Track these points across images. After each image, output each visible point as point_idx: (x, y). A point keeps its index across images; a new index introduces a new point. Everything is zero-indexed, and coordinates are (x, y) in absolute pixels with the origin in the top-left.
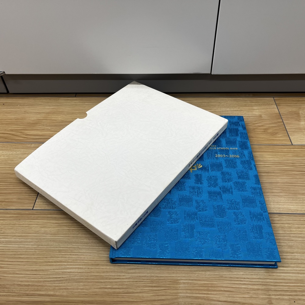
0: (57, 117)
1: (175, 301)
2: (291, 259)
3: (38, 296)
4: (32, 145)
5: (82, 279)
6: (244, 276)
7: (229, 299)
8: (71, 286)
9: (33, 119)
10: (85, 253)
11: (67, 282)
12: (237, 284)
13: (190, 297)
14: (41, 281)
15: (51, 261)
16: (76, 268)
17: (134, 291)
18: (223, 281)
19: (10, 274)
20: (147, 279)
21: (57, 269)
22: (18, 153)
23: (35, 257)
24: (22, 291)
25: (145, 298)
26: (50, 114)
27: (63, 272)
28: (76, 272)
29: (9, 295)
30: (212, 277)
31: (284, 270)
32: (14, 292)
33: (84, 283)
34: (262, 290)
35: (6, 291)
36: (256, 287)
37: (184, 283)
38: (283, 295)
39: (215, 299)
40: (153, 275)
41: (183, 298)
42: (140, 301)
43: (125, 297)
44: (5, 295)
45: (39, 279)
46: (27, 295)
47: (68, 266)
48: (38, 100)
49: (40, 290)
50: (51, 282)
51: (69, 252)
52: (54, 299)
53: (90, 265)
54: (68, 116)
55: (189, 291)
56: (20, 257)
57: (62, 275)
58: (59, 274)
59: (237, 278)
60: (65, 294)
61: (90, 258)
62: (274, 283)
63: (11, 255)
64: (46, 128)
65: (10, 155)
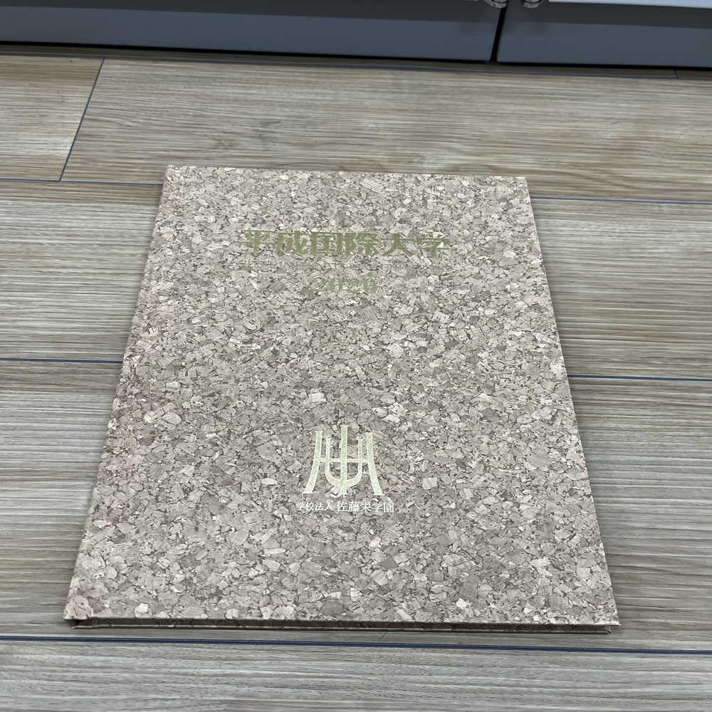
0: (670, 132)
4: (660, 207)
9: (608, 136)
22: (640, 228)
26: (645, 125)
48: (584, 85)
54: (696, 129)
64: (664, 160)
65: (623, 233)
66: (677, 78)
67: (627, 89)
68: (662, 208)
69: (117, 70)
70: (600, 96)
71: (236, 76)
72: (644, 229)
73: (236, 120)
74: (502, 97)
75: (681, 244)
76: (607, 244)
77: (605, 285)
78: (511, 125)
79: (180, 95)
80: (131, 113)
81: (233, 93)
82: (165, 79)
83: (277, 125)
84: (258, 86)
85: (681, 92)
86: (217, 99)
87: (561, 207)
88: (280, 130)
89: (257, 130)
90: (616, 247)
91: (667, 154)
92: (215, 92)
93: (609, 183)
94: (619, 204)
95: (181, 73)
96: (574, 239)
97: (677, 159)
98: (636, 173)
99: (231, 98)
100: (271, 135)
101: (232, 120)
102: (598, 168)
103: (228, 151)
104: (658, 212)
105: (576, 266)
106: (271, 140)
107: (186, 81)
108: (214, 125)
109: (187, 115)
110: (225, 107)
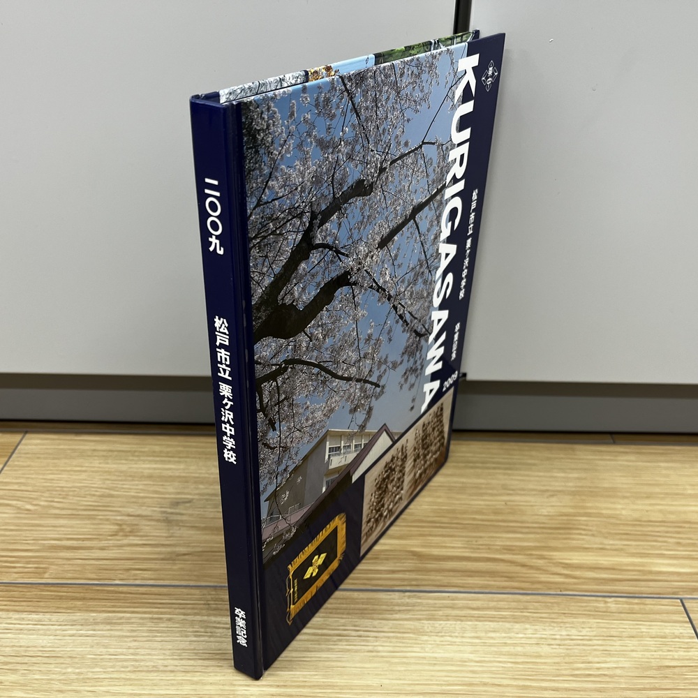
4: (606, 602)
9: (544, 511)
22: (584, 632)
26: (584, 498)
64: (606, 541)
65: (564, 640)
66: (614, 443)
67: (562, 456)
68: (609, 605)
69: (36, 445)
70: (534, 465)
71: (157, 448)
72: (588, 634)
73: (145, 500)
75: (634, 654)
76: (547, 657)
78: (440, 500)
79: (93, 472)
80: (34, 495)
81: (149, 469)
82: (82, 454)
83: (188, 505)
84: (177, 459)
85: (619, 458)
86: (130, 476)
87: (492, 604)
88: (190, 512)
89: (165, 512)
90: (557, 660)
91: (609, 533)
92: (130, 468)
93: (546, 572)
95: (100, 447)
96: (506, 649)
97: (621, 539)
98: (576, 558)
99: (145, 474)
100: (179, 518)
101: (140, 501)
102: (534, 552)
103: (128, 538)
104: (604, 610)
105: (509, 689)
106: (178, 523)
107: (103, 456)
108: (120, 507)
109: (94, 495)
110: (137, 485)
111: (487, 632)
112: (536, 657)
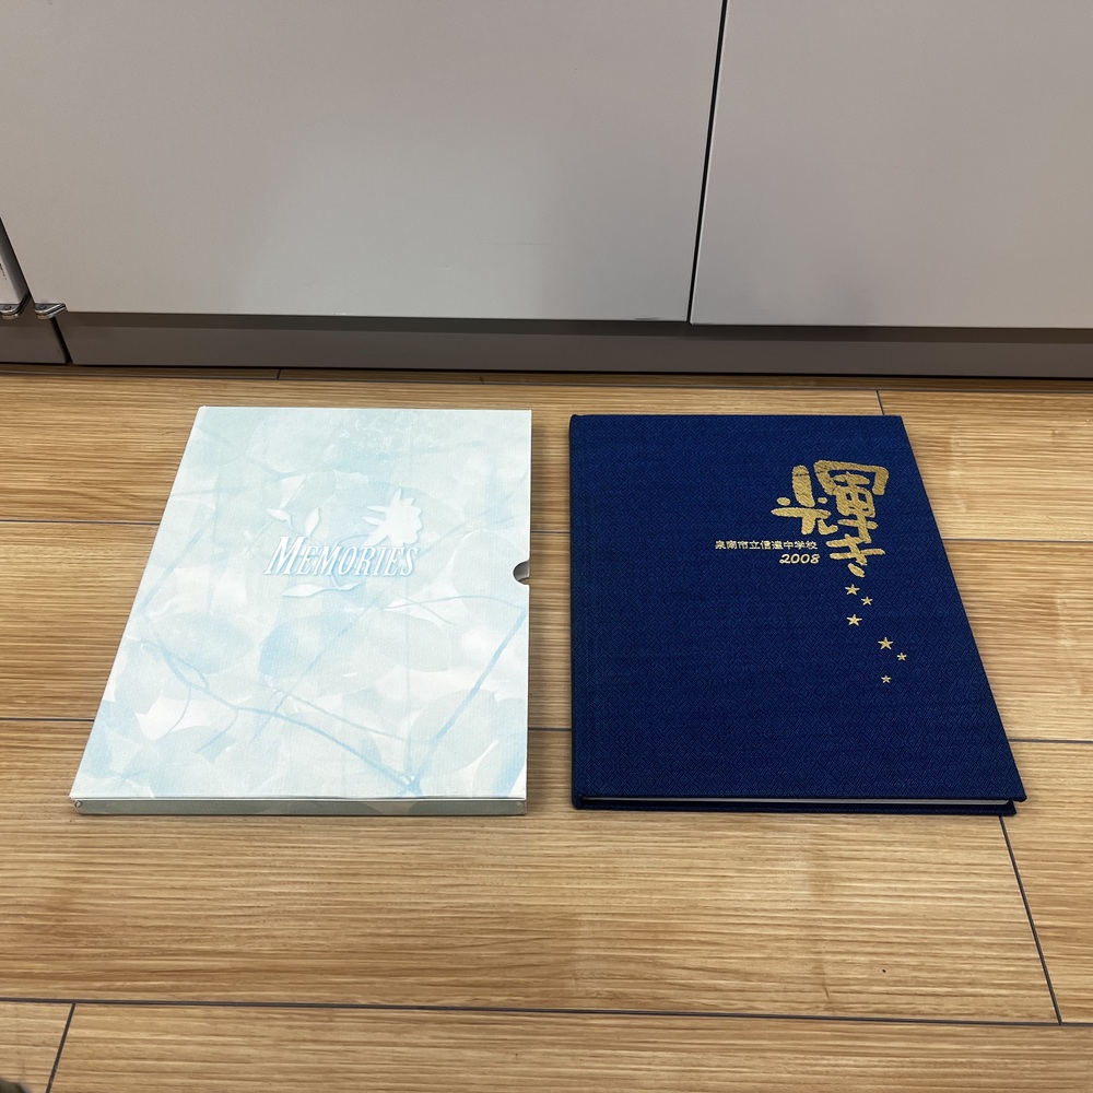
1: (567, 968)
2: (885, 860)
3: (194, 955)
5: (314, 911)
6: (753, 905)
7: (711, 963)
8: (283, 930)
10: (318, 842)
11: (272, 918)
12: (733, 924)
13: (605, 958)
14: (199, 917)
15: (224, 863)
16: (294, 883)
17: (455, 942)
18: (698, 917)
19: (113, 897)
20: (492, 913)
21: (243, 886)
22: (111, 553)
23: (177, 854)
24: (147, 942)
25: (486, 962)
27: (258, 894)
28: (294, 894)
29: (112, 956)
30: (668, 908)
31: (864, 889)
32: (124, 945)
33: (320, 923)
34: (799, 940)
35: (103, 945)
36: (783, 932)
37: (592, 923)
38: (856, 953)
39: (673, 962)
40: (507, 901)
41: (588, 960)
42: (473, 969)
43: (432, 957)
44: (99, 955)
45: (193, 910)
46: (164, 953)
47: (272, 878)
49: (198, 941)
50: (229, 920)
51: (275, 841)
52: (238, 962)
53: (334, 874)
55: (603, 944)
56: (137, 853)
57: (258, 900)
58: (248, 898)
59: (736, 909)
60: (267, 949)
61: (333, 856)
62: (833, 923)
63: (112, 847)
65: (87, 559)
66: (278, 379)
67: (210, 393)
70: (172, 401)
74: (61, 405)
76: (60, 573)
77: (25, 617)
78: (47, 438)
90: (67, 575)
93: (110, 503)
94: (106, 526)
96: (27, 567)
102: (110, 486)
105: (8, 597)
111: (17, 553)
112: (51, 573)
